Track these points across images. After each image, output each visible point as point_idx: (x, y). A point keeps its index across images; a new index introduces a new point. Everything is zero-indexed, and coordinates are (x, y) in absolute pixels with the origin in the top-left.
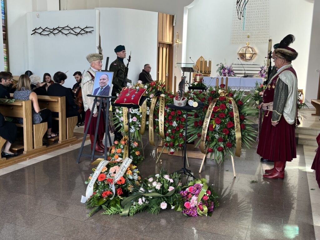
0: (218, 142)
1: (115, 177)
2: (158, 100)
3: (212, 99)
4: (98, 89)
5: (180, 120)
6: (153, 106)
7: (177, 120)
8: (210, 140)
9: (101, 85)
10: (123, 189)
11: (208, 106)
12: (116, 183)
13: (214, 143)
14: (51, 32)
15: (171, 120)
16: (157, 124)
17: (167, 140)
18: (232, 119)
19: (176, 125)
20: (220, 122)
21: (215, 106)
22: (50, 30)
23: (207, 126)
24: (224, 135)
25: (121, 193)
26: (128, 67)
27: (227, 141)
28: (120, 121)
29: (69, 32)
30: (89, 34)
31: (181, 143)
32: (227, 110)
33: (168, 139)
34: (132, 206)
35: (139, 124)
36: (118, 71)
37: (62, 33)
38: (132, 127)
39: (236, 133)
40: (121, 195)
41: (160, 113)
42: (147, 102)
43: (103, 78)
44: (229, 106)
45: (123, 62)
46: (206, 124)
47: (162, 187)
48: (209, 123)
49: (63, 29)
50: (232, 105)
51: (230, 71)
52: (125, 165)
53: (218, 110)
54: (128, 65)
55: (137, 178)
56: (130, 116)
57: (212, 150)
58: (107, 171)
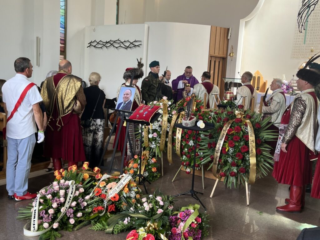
0: (232, 166)
1: (109, 193)
3: (228, 120)
4: (121, 103)
5: (197, 139)
6: (173, 123)
7: (194, 139)
8: (222, 163)
9: (124, 100)
10: (116, 206)
11: (223, 127)
12: (110, 200)
13: (226, 168)
14: (104, 45)
17: (183, 159)
18: (247, 143)
19: (193, 145)
20: (234, 146)
21: (230, 128)
22: (103, 43)
23: (221, 148)
24: (237, 159)
25: (111, 210)
27: (241, 165)
29: (119, 46)
30: (137, 48)
31: (198, 163)
32: (242, 133)
33: (185, 158)
34: (117, 225)
35: (159, 140)
37: (114, 46)
38: (153, 143)
39: (250, 158)
40: (111, 213)
41: (178, 131)
42: (168, 118)
43: (127, 93)
44: (245, 129)
46: (219, 147)
47: (152, 209)
48: (223, 146)
49: (115, 42)
50: (248, 128)
51: (288, 87)
52: (123, 182)
53: (233, 132)
56: (151, 131)
57: (225, 174)
58: (105, 187)
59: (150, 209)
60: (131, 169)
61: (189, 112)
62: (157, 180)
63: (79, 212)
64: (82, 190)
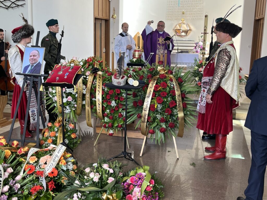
0: (160, 122)
1: (46, 169)
2: (95, 78)
3: (152, 77)
4: (28, 66)
5: (119, 99)
6: (89, 84)
7: (116, 99)
8: (151, 120)
9: (31, 62)
10: (55, 182)
11: (148, 84)
12: (48, 175)
13: (156, 124)
15: (109, 99)
16: (94, 104)
17: (106, 121)
18: (174, 98)
19: (115, 105)
20: (162, 102)
21: (156, 84)
23: (149, 106)
24: (166, 115)
26: (61, 43)
27: (170, 121)
28: (54, 101)
30: (20, 7)
31: (121, 124)
32: (168, 88)
33: (106, 119)
35: (74, 104)
36: (51, 47)
38: (68, 107)
39: (178, 113)
40: (53, 191)
41: (97, 92)
42: (83, 80)
43: (34, 54)
44: (171, 84)
45: (55, 37)
46: (147, 105)
47: (101, 179)
48: (150, 103)
50: (173, 83)
52: (58, 154)
53: (160, 88)
54: (61, 40)
55: (71, 167)
56: (64, 95)
57: (154, 131)
58: (37, 162)
59: (99, 179)
60: (47, 138)
61: (121, 70)
62: (78, 146)
63: (13, 197)
64: (10, 170)
